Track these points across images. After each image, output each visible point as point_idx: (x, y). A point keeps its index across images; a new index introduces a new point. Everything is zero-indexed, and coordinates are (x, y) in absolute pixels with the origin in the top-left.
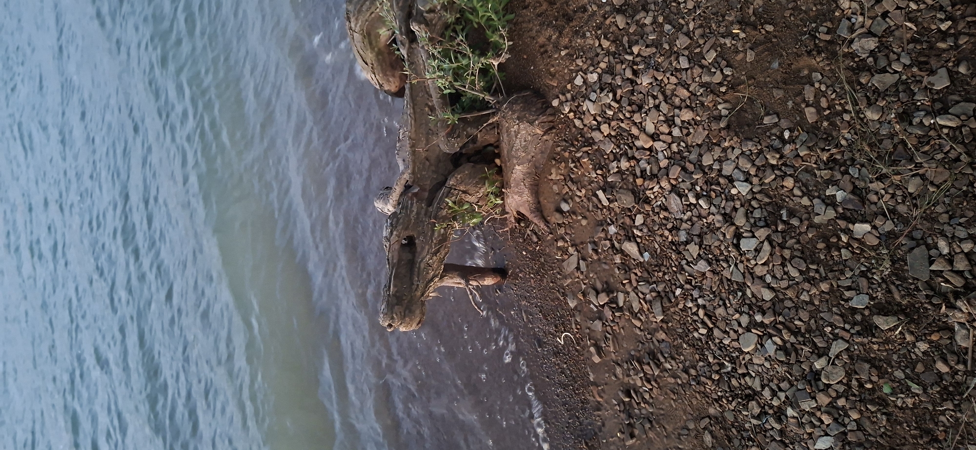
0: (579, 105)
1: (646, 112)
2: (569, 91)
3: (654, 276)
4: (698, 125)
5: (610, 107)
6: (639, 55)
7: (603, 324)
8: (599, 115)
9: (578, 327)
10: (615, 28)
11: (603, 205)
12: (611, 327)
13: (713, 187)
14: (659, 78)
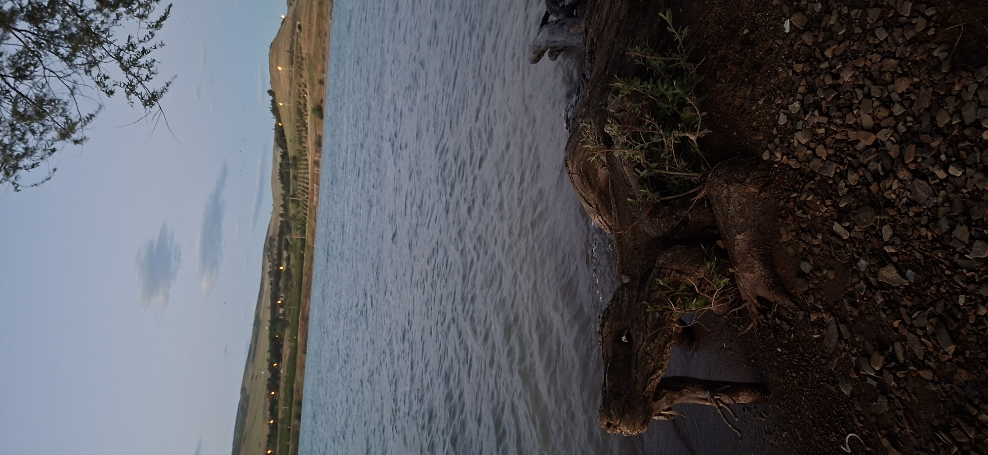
0: (790, 143)
1: (858, 108)
2: (776, 136)
3: (927, 296)
4: (919, 88)
5: (819, 125)
6: (834, 56)
7: (889, 399)
8: (812, 141)
9: (862, 418)
10: (803, 48)
11: (844, 240)
12: (899, 398)
13: (961, 145)
14: (861, 65)
